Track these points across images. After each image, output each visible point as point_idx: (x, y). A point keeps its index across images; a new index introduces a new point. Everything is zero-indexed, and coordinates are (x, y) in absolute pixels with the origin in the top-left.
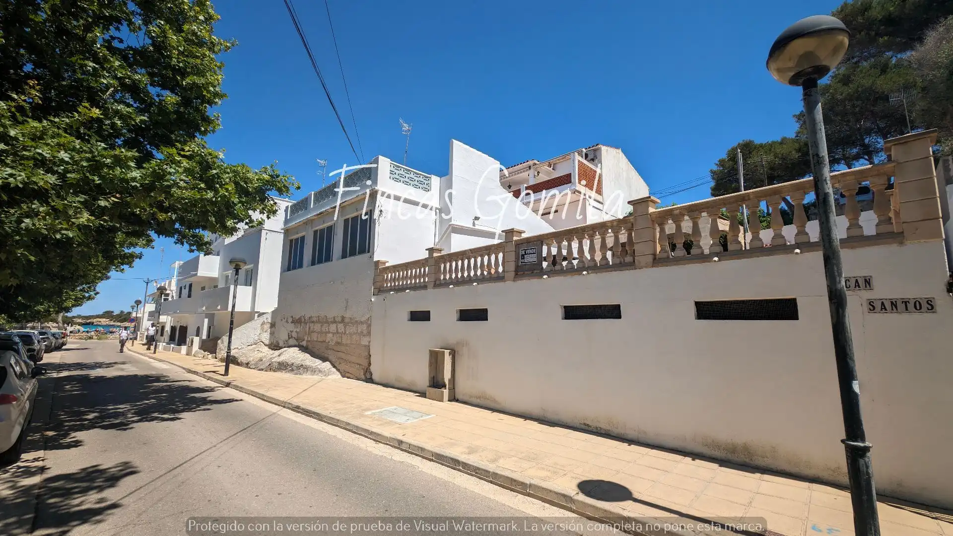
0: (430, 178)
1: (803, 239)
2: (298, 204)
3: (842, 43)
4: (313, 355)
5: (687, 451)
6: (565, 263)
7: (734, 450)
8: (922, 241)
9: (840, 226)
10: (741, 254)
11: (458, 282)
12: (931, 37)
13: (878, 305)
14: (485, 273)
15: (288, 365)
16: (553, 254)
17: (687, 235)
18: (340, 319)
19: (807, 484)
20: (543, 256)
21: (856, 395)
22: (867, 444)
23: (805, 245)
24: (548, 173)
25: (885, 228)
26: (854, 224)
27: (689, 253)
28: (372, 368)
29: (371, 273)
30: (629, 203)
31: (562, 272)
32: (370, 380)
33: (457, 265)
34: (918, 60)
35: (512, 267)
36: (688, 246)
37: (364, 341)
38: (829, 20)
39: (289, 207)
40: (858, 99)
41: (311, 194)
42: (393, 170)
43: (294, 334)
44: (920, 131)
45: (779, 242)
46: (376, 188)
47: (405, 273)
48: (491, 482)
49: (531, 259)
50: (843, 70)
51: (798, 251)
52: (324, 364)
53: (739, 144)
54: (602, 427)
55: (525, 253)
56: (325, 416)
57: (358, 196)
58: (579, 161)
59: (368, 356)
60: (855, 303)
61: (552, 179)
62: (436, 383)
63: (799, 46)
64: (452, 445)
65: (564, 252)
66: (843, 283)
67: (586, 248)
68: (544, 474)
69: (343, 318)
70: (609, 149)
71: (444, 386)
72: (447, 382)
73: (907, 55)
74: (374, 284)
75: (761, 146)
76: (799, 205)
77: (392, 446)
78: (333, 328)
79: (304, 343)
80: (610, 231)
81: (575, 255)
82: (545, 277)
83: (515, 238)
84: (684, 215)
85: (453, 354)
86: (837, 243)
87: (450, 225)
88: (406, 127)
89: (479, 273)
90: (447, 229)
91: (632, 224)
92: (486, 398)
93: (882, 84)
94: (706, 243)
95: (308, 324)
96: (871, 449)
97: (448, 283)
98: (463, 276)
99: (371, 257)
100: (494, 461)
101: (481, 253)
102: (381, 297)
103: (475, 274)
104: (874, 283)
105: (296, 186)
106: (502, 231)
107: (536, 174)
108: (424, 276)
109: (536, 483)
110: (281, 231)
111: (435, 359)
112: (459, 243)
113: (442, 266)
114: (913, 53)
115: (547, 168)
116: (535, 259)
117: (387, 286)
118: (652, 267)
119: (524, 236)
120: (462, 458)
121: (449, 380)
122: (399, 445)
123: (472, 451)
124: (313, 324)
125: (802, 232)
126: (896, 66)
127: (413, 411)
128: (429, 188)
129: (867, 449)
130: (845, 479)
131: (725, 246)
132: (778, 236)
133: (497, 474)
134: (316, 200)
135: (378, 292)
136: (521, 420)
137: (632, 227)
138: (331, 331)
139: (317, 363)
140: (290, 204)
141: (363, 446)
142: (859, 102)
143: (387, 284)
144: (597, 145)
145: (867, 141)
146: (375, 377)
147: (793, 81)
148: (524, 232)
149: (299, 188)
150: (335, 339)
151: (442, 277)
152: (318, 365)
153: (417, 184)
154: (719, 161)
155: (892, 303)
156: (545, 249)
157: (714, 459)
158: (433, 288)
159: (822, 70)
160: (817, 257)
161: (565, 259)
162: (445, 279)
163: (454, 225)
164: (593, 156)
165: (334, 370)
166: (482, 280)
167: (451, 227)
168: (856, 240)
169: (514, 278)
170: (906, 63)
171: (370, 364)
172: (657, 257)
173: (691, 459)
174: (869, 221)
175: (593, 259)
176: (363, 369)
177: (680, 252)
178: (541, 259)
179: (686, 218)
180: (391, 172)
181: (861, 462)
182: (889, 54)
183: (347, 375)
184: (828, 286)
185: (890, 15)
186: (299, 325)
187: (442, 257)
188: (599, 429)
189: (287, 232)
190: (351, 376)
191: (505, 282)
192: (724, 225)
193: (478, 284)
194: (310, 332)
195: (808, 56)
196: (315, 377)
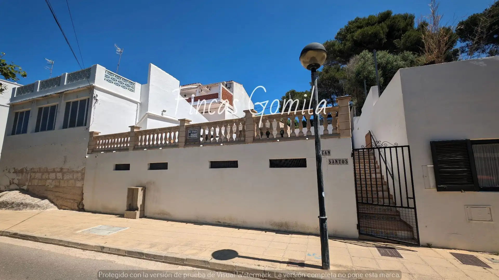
0: (135, 83)
1: (309, 134)
2: (25, 87)
3: (324, 56)
4: (33, 195)
5: (263, 228)
6: (212, 139)
7: (281, 225)
8: (345, 137)
9: (321, 129)
10: (287, 139)
11: (150, 147)
12: (352, 61)
13: (332, 161)
14: (168, 142)
15: (8, 204)
16: (206, 134)
17: (268, 129)
18: (59, 170)
19: (307, 236)
20: (201, 135)
21: (323, 197)
22: (326, 217)
23: (310, 136)
24: (207, 92)
25: (335, 132)
26: (326, 130)
27: (268, 137)
28: (84, 202)
29: (86, 139)
30: (244, 111)
31: (211, 144)
32: (82, 209)
33: (149, 137)
34: (348, 69)
35: (183, 140)
36: (268, 134)
37: (79, 184)
38: (321, 45)
39: (16, 88)
40: (330, 80)
41: (38, 82)
42: (107, 74)
43: (16, 181)
44: (348, 96)
45: (301, 135)
46: (93, 84)
47: (113, 140)
48: (163, 262)
49: (194, 136)
50: (326, 67)
51: (307, 139)
52: (43, 201)
53: (290, 91)
54: (226, 222)
55: (191, 132)
56: (41, 238)
57: (79, 88)
58: (222, 87)
59: (82, 194)
60: (325, 160)
61: (208, 95)
62: (132, 208)
63: (310, 54)
64: (139, 244)
65: (212, 133)
66: (321, 153)
67: (223, 132)
68: (194, 251)
69: (62, 169)
70: (237, 84)
71: (137, 209)
72: (139, 206)
73: (345, 66)
74: (88, 146)
75: (298, 93)
76: (309, 119)
77: (95, 251)
78: (52, 176)
79: (25, 187)
80: (234, 124)
81: (217, 135)
82: (201, 146)
83: (186, 124)
84: (267, 120)
85: (144, 189)
86: (320, 137)
87: (147, 113)
88: (119, 50)
89: (163, 142)
90: (145, 115)
91: (245, 122)
92: (164, 214)
93: (337, 76)
94: (275, 133)
95: (29, 174)
96: (327, 219)
97: (143, 147)
98: (153, 143)
99: (88, 129)
100: (166, 249)
101: (166, 131)
102: (94, 155)
103: (161, 143)
104: (331, 153)
105: (23, 73)
106: (179, 120)
107: (200, 91)
108: (127, 142)
109: (190, 258)
110: (7, 105)
111: (132, 194)
112: (152, 124)
113: (140, 137)
114: (347, 66)
115: (206, 88)
116: (196, 136)
117: (99, 148)
118: (253, 143)
119: (191, 123)
120: (145, 251)
121: (141, 205)
122: (102, 250)
123: (152, 246)
124: (34, 173)
125: (309, 131)
126: (342, 69)
127: (113, 227)
128: (133, 90)
129: (326, 219)
130: (319, 232)
131: (282, 135)
132: (301, 132)
133: (167, 257)
134: (42, 87)
135: (92, 152)
136: (184, 224)
137: (245, 123)
138: (50, 178)
139: (37, 201)
140: (17, 87)
141: (73, 254)
142: (330, 81)
143: (99, 147)
144: (232, 81)
145: (332, 97)
146: (85, 207)
147: (308, 68)
148: (191, 121)
149: (25, 76)
150: (54, 183)
151: (139, 144)
152: (37, 202)
153: (125, 86)
154: (283, 97)
155: (336, 160)
156: (202, 130)
157: (274, 230)
158: (133, 151)
159: (318, 66)
160: (313, 141)
161: (212, 137)
162: (141, 145)
163: (149, 113)
164: (229, 86)
165: (52, 205)
166: (165, 146)
167: (147, 115)
168: (326, 135)
169: (184, 146)
170: (344, 69)
171: (82, 199)
172: (255, 138)
173: (264, 232)
174: (330, 128)
175: (226, 138)
176: (77, 203)
177: (265, 137)
178: (199, 136)
179: (268, 121)
180: (106, 76)
181: (324, 224)
182: (340, 64)
183: (63, 207)
184: (316, 154)
185: (340, 50)
186: (21, 174)
187: (140, 132)
188: (225, 223)
189: (12, 107)
190: (67, 208)
191: (179, 148)
192: (282, 125)
193: (163, 149)
194: (31, 179)
195: (313, 59)
196: (34, 210)
